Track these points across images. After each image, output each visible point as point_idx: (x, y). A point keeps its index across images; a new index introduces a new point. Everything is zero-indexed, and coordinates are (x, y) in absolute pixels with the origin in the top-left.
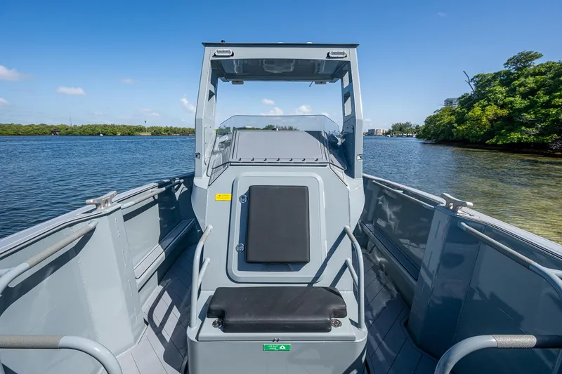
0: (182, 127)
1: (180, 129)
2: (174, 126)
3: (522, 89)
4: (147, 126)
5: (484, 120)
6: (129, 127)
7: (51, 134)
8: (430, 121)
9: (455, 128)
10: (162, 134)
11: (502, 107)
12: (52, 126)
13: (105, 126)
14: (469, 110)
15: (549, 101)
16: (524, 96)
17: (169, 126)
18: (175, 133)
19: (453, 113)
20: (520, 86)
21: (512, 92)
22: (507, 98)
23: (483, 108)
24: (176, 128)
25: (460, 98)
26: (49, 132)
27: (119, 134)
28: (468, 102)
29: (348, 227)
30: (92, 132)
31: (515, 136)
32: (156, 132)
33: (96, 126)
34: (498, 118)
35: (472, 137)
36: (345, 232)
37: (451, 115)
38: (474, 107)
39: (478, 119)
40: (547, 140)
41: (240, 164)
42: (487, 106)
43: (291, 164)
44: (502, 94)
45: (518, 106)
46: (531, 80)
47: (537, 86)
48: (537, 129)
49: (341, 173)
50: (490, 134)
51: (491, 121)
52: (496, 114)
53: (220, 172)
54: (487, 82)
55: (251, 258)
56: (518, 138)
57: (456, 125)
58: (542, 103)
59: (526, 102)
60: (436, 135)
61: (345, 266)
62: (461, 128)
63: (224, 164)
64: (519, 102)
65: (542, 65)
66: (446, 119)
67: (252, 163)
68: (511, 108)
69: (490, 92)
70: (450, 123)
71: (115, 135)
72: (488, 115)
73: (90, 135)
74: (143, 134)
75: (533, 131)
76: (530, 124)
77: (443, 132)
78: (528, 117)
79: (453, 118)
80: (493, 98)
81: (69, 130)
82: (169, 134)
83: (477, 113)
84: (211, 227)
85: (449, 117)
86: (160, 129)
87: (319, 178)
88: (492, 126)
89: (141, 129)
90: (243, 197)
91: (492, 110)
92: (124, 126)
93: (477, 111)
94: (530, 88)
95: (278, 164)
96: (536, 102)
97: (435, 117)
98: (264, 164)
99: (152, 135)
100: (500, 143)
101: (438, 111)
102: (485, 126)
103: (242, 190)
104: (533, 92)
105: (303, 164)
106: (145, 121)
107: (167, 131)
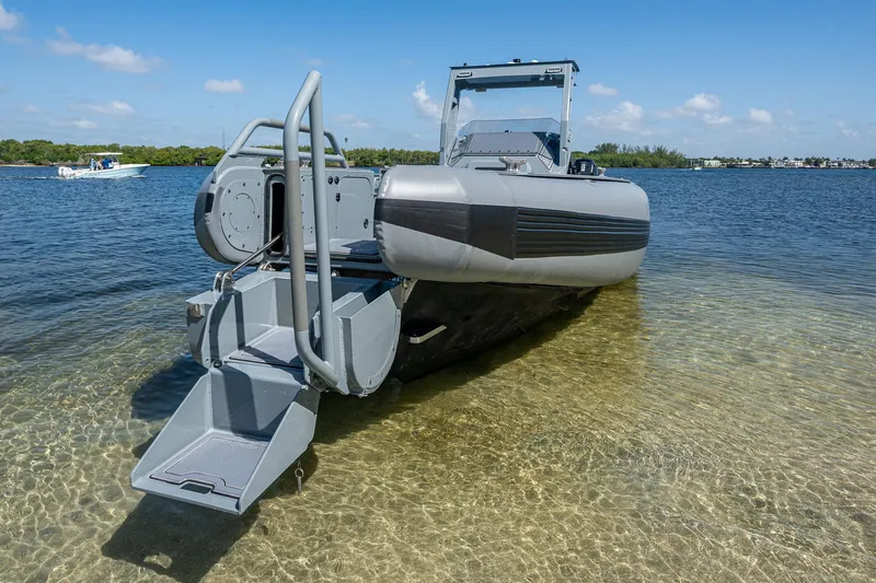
0: (412, 150)
1: (408, 153)
2: (398, 149)
4: (348, 148)
7: (193, 164)
10: (374, 165)
12: (197, 150)
17: (388, 149)
18: (400, 161)
24: (401, 151)
26: (191, 160)
32: (365, 160)
86: (372, 153)
99: (357, 165)
106: (346, 139)
107: (385, 157)
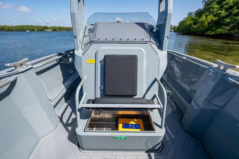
0: (66, 27)
1: (65, 28)
2: (63, 26)
3: (226, 6)
4: (49, 26)
5: (206, 23)
6: (40, 27)
8: (181, 23)
9: (192, 27)
10: (57, 31)
11: (215, 16)
13: (28, 26)
14: (200, 18)
16: (227, 10)
17: (60, 26)
18: (64, 29)
19: (192, 19)
20: (225, 5)
21: (221, 8)
22: (219, 11)
23: (207, 16)
25: (196, 11)
27: (36, 30)
28: (199, 14)
29: (157, 77)
30: (21, 29)
31: (219, 30)
32: (54, 29)
33: (23, 26)
34: (212, 21)
35: (199, 31)
36: (155, 80)
37: (191, 20)
38: (202, 16)
39: (203, 22)
40: (233, 32)
41: (99, 42)
42: (208, 15)
43: (128, 42)
44: (216, 9)
45: (222, 15)
47: (234, 4)
48: (229, 27)
49: (155, 47)
50: (207, 30)
51: (209, 23)
52: (212, 20)
53: (89, 46)
54: (210, 2)
55: (107, 93)
56: (221, 31)
57: (192, 25)
58: (234, 14)
59: (227, 13)
60: (182, 31)
61: (155, 96)
62: (195, 27)
63: (90, 42)
64: (223, 13)
66: (189, 23)
67: (106, 42)
68: (219, 16)
69: (211, 8)
70: (190, 24)
71: (34, 31)
72: (208, 20)
73: (21, 31)
74: (48, 30)
76: (227, 24)
77: (186, 29)
78: (227, 20)
79: (192, 22)
80: (212, 11)
81: (10, 28)
82: (61, 30)
83: (203, 19)
84: (85, 77)
85: (190, 21)
86: (56, 27)
87: (143, 50)
88: (209, 26)
89: (46, 28)
90: (101, 61)
91: (211, 17)
92: (38, 26)
93: (203, 18)
94: (230, 6)
95: (120, 42)
96: (232, 13)
97: (184, 21)
98: (113, 42)
99: (53, 31)
100: (211, 34)
101: (185, 18)
102: (206, 25)
103: (101, 58)
104: (231, 8)
105: (135, 42)
106: (48, 24)
107: (60, 29)
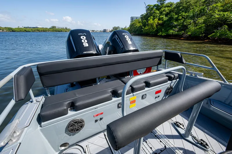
5: (155, 25)
9: (143, 29)
15: (177, 18)
16: (166, 15)
23: (153, 19)
28: (145, 18)
35: (151, 32)
38: (149, 19)
39: (152, 24)
40: (181, 33)
46: (166, 9)
51: (157, 26)
56: (173, 33)
58: (175, 18)
62: (146, 28)
64: (164, 18)
65: (168, 3)
66: (138, 25)
68: (162, 20)
69: (155, 13)
70: (140, 26)
72: (156, 23)
75: (177, 29)
78: (175, 23)
79: (141, 24)
80: (156, 16)
88: (157, 28)
91: (157, 21)
93: (151, 21)
97: (133, 23)
100: (163, 35)
102: (155, 27)
